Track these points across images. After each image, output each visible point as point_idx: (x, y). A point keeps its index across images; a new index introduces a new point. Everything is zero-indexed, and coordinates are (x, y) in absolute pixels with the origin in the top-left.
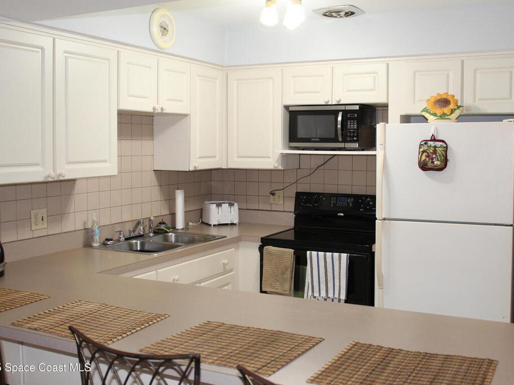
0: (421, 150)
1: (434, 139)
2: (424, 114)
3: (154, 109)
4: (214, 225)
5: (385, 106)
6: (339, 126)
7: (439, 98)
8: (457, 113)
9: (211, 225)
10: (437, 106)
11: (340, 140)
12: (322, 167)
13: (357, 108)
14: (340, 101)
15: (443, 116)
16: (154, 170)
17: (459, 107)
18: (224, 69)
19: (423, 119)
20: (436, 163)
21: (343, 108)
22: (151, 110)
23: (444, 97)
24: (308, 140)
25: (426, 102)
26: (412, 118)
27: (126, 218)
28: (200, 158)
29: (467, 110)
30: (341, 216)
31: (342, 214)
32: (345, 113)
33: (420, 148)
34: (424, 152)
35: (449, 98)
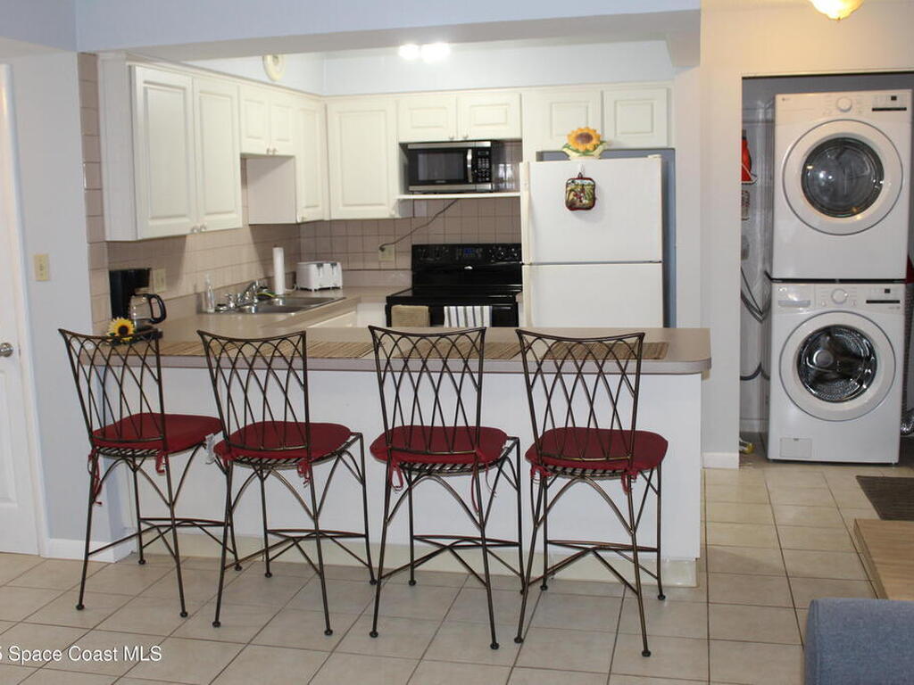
0: (569, 189)
1: (581, 178)
2: (565, 150)
3: (268, 150)
4: (316, 290)
5: (518, 143)
6: (469, 166)
7: (579, 133)
8: (600, 148)
9: (311, 290)
10: (580, 142)
11: (471, 181)
12: (442, 214)
13: (488, 144)
14: (467, 137)
15: (586, 153)
16: (250, 225)
17: (602, 142)
18: (322, 99)
19: (565, 157)
20: (584, 201)
21: (472, 145)
22: (265, 153)
23: (586, 131)
24: (432, 182)
25: (566, 137)
26: (545, 155)
27: (228, 282)
28: (307, 207)
29: (608, 145)
30: (469, 270)
31: (470, 268)
32: (476, 150)
33: (567, 186)
34: (571, 191)
35: (591, 133)
